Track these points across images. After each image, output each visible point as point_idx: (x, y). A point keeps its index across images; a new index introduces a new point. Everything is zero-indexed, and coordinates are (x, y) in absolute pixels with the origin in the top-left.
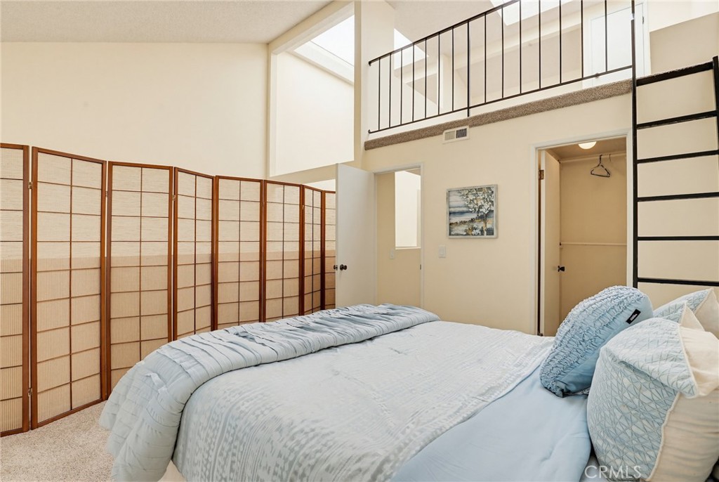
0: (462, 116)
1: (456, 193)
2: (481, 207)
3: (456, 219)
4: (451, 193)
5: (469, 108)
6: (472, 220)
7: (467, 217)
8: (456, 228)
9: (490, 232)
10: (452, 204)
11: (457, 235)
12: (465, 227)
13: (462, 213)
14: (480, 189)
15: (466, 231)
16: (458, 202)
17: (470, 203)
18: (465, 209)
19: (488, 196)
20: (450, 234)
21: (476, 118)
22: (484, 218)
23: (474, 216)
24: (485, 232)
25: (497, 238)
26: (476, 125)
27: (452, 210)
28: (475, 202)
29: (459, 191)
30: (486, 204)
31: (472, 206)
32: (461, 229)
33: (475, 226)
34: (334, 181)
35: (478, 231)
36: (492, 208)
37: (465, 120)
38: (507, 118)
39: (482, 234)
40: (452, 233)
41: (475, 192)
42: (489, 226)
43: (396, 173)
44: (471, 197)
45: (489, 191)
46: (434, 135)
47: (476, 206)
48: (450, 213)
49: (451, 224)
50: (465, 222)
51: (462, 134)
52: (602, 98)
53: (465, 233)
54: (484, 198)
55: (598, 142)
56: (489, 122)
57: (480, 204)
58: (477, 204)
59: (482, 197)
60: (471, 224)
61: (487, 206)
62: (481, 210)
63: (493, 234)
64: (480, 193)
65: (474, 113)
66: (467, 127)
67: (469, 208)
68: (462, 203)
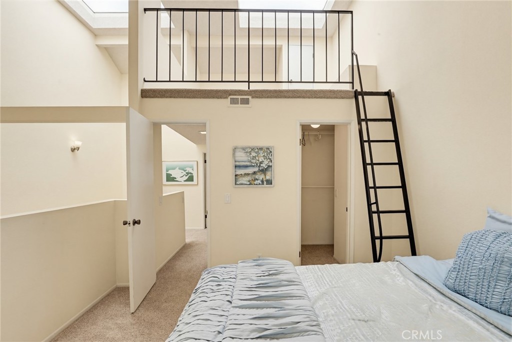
0: (244, 87)
1: (241, 150)
2: (261, 163)
3: (240, 172)
4: (237, 150)
5: (249, 82)
6: (255, 173)
7: (250, 170)
8: (240, 179)
9: (269, 182)
10: (237, 159)
11: (242, 184)
12: (249, 178)
13: (246, 167)
14: (261, 149)
15: (249, 181)
16: (242, 157)
17: (253, 159)
18: (248, 164)
19: (267, 154)
20: (236, 184)
21: (255, 91)
22: (264, 171)
23: (256, 169)
24: (265, 183)
25: (274, 186)
26: (257, 97)
27: (238, 164)
28: (257, 158)
29: (244, 149)
30: (265, 161)
31: (254, 161)
32: (245, 180)
33: (257, 177)
35: (259, 182)
36: (270, 164)
37: (246, 91)
38: (281, 97)
39: (263, 183)
40: (238, 183)
41: (257, 150)
42: (268, 177)
43: (162, 125)
44: (254, 154)
45: (269, 151)
46: (221, 97)
47: (258, 162)
48: (236, 167)
49: (236, 175)
50: (248, 174)
51: (246, 102)
52: (340, 98)
53: (249, 183)
54: (264, 156)
56: (268, 97)
57: (260, 160)
58: (258, 160)
59: (262, 155)
60: (254, 176)
61: (266, 162)
62: (262, 165)
63: (271, 184)
64: (261, 152)
65: (254, 87)
66: (250, 97)
67: (252, 163)
68: (246, 159)
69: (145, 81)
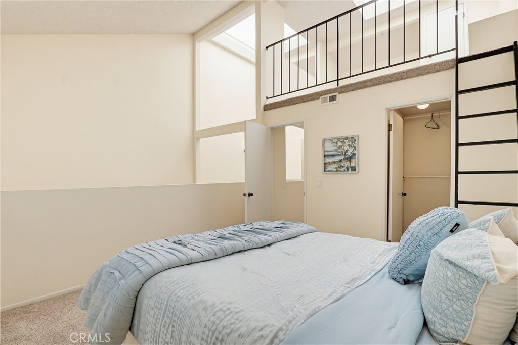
0: (334, 85)
1: (329, 141)
2: (346, 151)
3: (329, 160)
4: (326, 142)
5: (338, 80)
6: (341, 161)
7: (337, 159)
8: (329, 166)
9: (353, 169)
10: (326, 149)
11: (330, 171)
12: (335, 165)
13: (333, 155)
14: (346, 138)
15: (336, 168)
16: (330, 147)
17: (339, 148)
18: (335, 153)
19: (352, 143)
20: (325, 171)
21: (343, 87)
22: (349, 159)
23: (342, 157)
24: (350, 169)
25: (358, 173)
26: (343, 92)
27: (326, 153)
28: (343, 147)
29: (331, 140)
30: (350, 149)
31: (340, 150)
32: (332, 167)
33: (343, 164)
34: (244, 133)
35: (344, 168)
36: (355, 152)
37: (335, 89)
38: (365, 87)
39: (348, 170)
40: (327, 170)
41: (342, 141)
42: (352, 165)
43: (286, 127)
44: (340, 144)
45: (353, 140)
46: (314, 99)
47: (343, 151)
48: (325, 156)
49: (325, 164)
50: (335, 162)
51: (333, 99)
52: (434, 72)
53: (335, 170)
54: (349, 145)
55: (430, 104)
56: (353, 90)
57: (346, 149)
58: (344, 149)
59: (347, 144)
60: (340, 163)
61: (351, 150)
62: (347, 153)
63: (355, 170)
64: (346, 141)
65: (342, 83)
66: (337, 94)
67: (339, 152)
68: (333, 149)
69: (267, 98)
